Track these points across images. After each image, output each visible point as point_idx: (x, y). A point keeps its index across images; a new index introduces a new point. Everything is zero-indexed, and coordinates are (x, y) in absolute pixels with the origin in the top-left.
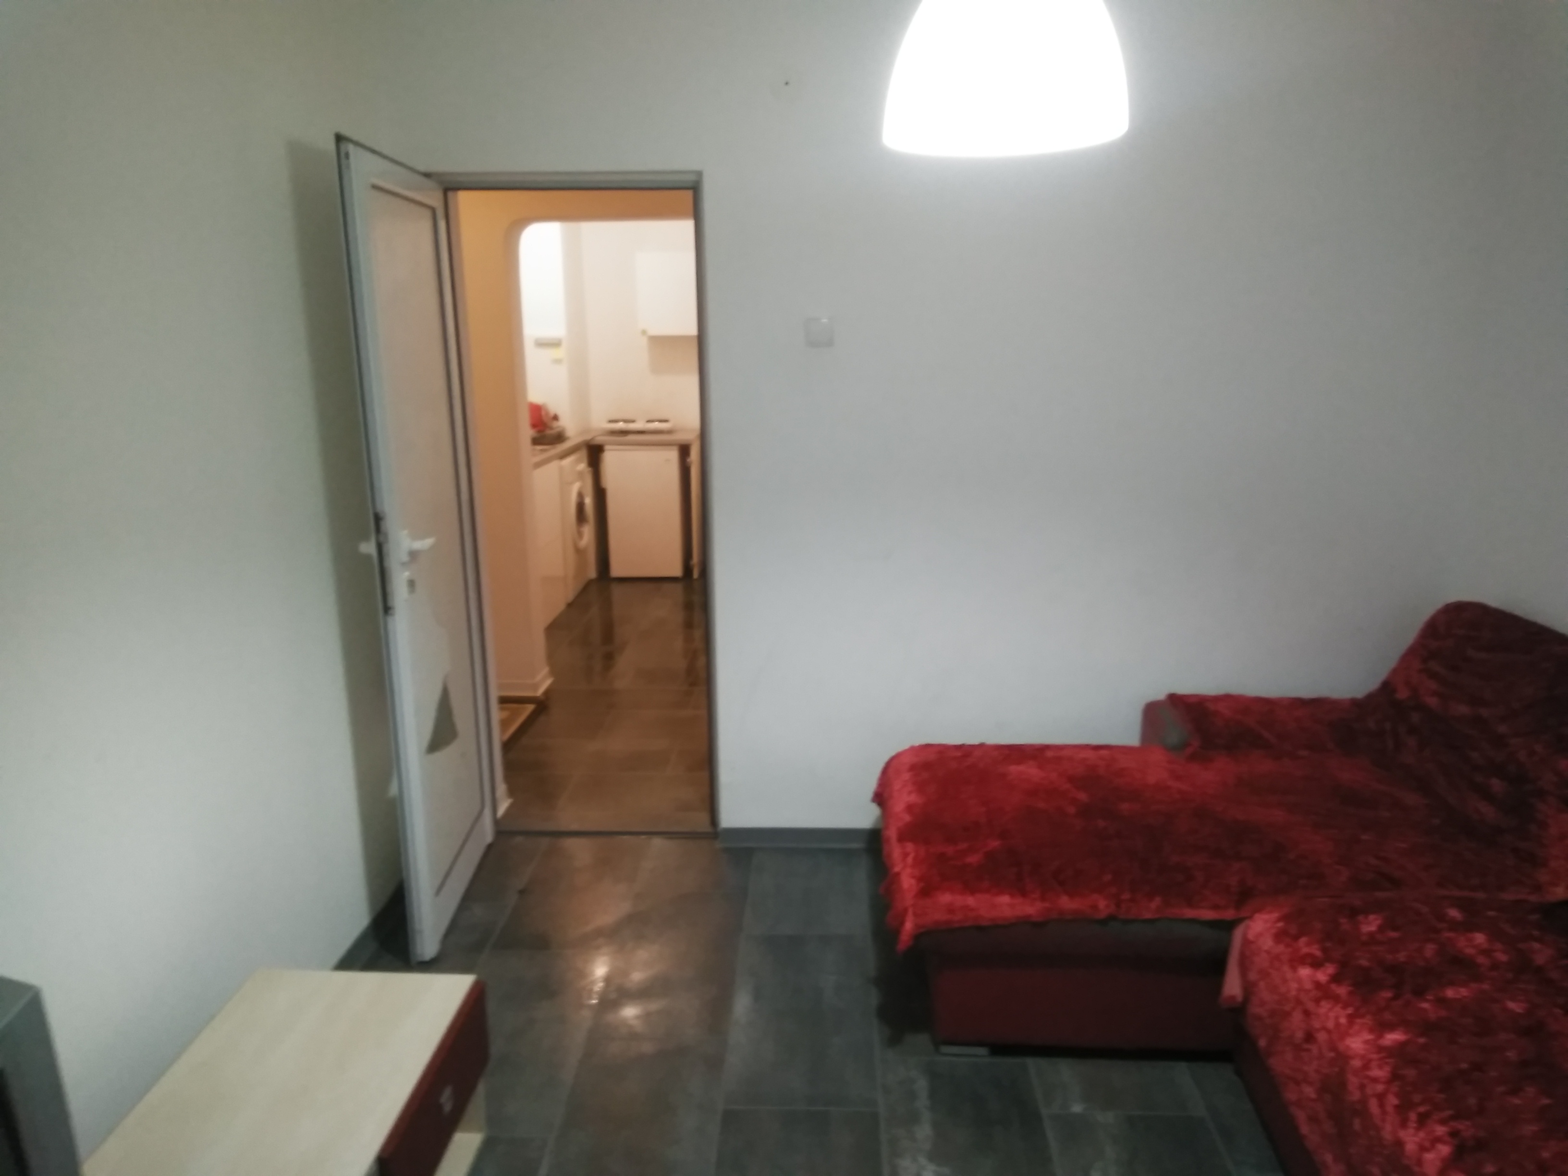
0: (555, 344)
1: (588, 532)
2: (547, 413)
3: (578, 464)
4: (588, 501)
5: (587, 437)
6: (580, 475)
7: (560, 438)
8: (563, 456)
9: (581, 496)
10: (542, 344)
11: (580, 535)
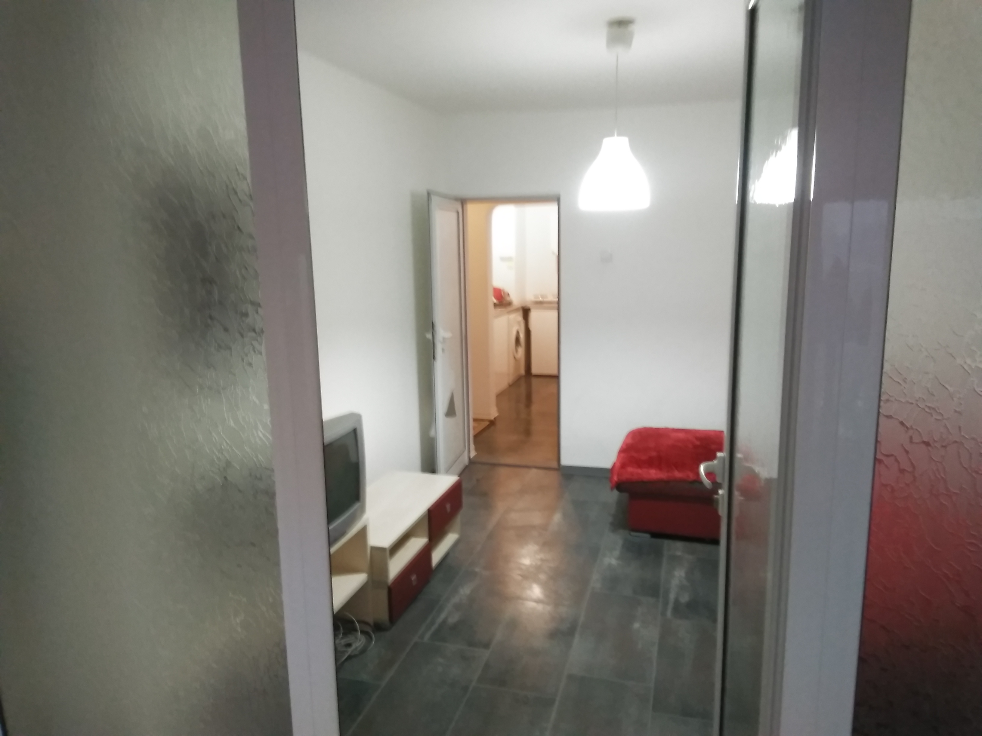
0: (509, 259)
1: (521, 351)
2: (504, 293)
3: (519, 317)
4: (522, 336)
5: (524, 305)
6: (519, 323)
7: (510, 304)
8: (509, 312)
9: (518, 333)
10: (503, 259)
11: (517, 351)
